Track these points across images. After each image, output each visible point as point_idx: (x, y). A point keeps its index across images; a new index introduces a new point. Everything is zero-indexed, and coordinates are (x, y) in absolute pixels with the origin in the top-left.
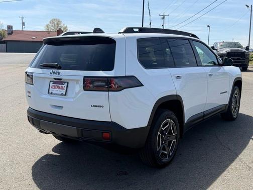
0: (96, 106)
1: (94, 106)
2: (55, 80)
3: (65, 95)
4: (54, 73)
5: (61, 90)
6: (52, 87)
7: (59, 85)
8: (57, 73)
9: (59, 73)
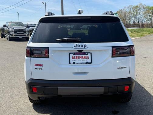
0: (121, 68)
1: (120, 68)
2: (78, 52)
3: (91, 63)
4: (79, 46)
5: (85, 59)
6: (73, 58)
7: (82, 56)
8: (82, 46)
9: (85, 46)
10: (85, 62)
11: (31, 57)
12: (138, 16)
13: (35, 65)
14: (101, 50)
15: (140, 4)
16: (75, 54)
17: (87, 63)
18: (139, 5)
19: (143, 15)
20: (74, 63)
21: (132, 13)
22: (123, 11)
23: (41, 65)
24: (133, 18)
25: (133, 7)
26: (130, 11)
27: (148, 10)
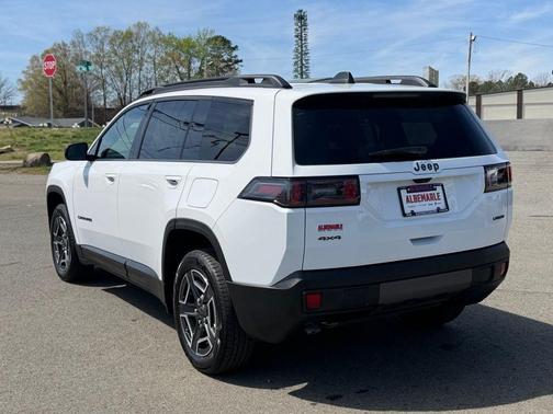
1: (496, 218)
2: (414, 183)
3: (448, 209)
4: (423, 167)
5: (433, 202)
6: (408, 201)
7: (425, 193)
8: (430, 167)
9: (436, 167)
10: (434, 208)
11: (305, 207)
12: (135, 75)
13: (320, 228)
14: (461, 176)
15: (140, 26)
16: (411, 189)
17: (439, 210)
18: (134, 30)
19: (155, 69)
20: (413, 214)
21: (110, 62)
22: (72, 52)
23: (337, 227)
24: (117, 79)
25: (111, 34)
26: (102, 50)
27: (170, 50)
